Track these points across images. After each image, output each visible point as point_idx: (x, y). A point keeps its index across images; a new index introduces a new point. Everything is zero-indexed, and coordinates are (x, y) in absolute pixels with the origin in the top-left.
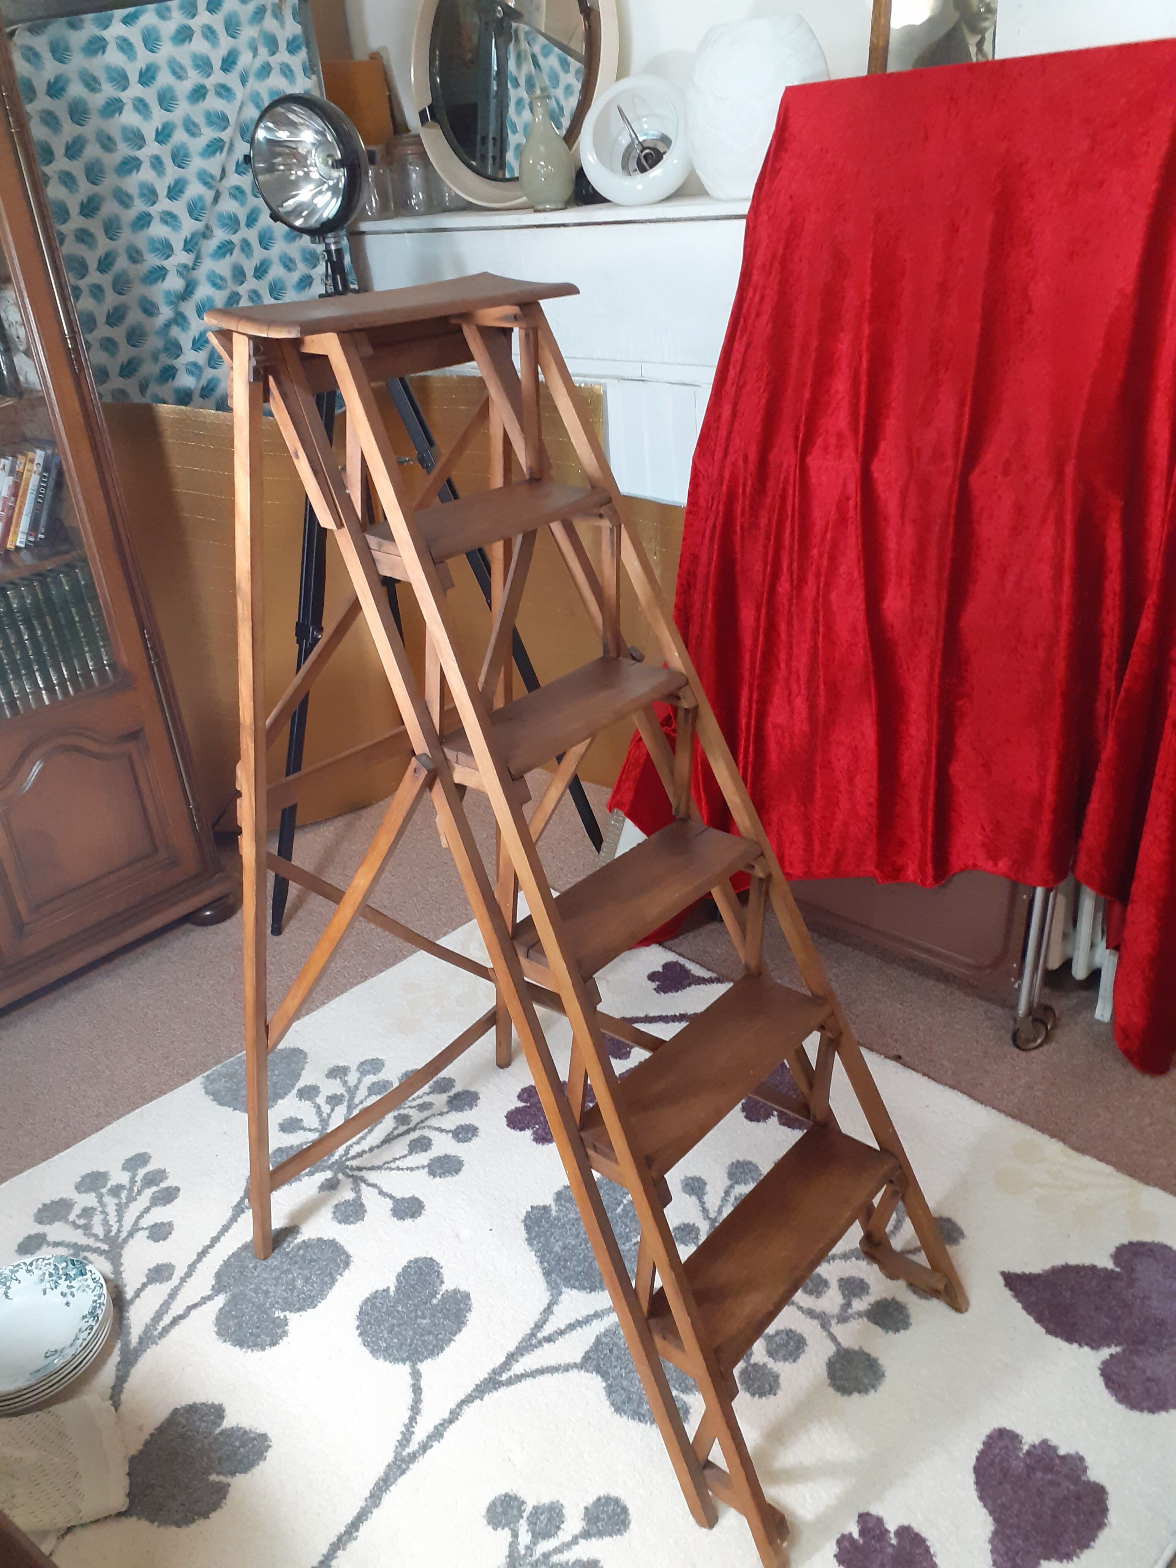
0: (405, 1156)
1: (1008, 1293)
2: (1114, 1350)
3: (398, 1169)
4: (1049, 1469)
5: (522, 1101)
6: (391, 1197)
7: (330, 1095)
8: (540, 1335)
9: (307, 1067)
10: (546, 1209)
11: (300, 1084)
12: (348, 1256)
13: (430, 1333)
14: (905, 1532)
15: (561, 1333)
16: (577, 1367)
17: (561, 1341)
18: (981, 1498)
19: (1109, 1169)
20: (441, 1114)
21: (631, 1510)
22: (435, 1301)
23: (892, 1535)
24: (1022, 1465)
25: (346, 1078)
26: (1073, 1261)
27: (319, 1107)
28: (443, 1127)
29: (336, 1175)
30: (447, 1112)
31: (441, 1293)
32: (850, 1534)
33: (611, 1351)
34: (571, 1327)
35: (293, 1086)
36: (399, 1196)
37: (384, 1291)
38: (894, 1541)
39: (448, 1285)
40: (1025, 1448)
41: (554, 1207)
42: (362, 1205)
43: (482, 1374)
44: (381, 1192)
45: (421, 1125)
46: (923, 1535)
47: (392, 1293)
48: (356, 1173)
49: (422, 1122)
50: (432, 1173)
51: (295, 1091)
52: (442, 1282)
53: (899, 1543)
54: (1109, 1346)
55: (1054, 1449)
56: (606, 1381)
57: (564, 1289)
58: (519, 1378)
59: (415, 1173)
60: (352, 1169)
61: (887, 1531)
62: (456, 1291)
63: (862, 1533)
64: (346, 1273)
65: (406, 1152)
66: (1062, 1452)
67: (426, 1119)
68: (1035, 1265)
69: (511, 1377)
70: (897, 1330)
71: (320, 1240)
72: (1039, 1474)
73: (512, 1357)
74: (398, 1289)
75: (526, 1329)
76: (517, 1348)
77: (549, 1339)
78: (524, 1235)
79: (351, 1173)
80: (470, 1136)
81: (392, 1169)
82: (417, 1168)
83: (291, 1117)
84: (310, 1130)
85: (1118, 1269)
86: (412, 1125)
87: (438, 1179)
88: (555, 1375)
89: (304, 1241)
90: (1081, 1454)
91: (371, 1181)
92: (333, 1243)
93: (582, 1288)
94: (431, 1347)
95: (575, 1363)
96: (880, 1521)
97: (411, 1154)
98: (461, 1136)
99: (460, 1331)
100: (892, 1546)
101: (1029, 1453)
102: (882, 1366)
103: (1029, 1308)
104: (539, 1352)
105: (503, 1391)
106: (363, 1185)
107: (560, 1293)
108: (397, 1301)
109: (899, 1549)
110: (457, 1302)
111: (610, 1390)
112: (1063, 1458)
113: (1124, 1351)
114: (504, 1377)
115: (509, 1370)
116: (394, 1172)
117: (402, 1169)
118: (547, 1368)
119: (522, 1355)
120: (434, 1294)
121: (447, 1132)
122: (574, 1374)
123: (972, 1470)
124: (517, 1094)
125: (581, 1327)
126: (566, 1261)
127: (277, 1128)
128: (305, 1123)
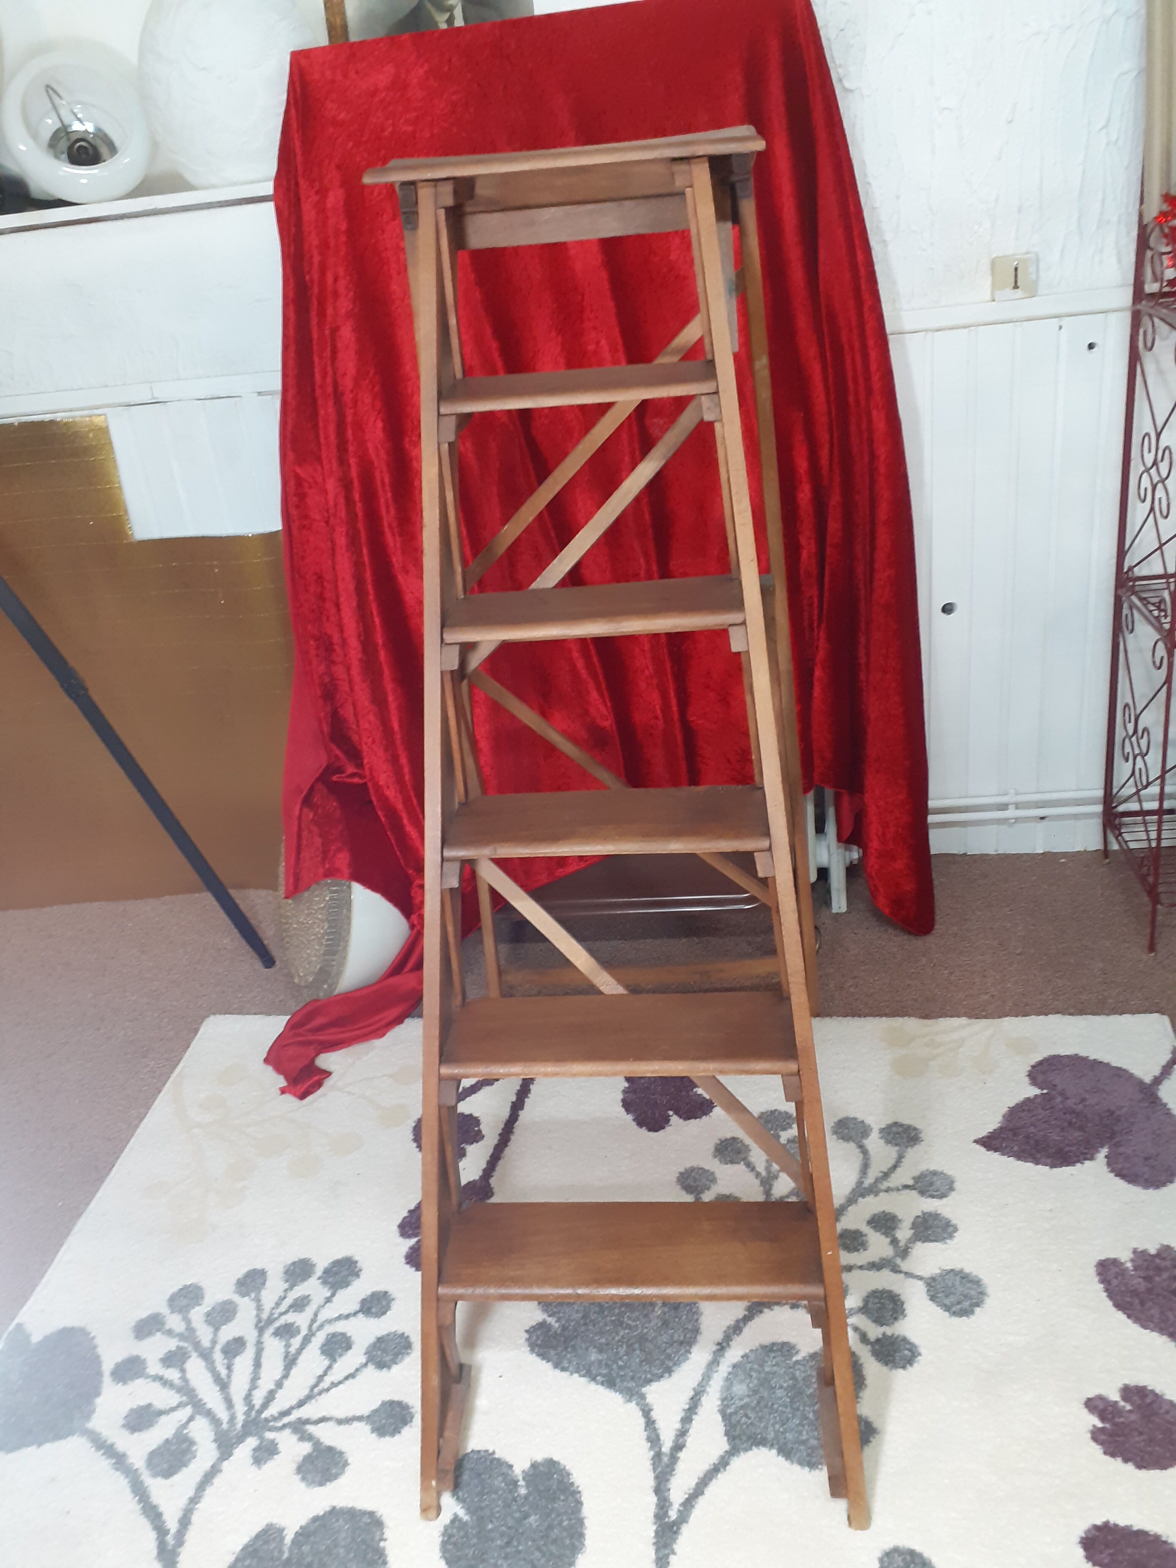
0: (330, 1367)
1: (996, 1156)
2: (1104, 1151)
3: (334, 1385)
4: (1159, 1270)
5: (410, 1237)
6: (360, 1419)
7: (161, 1356)
8: (666, 1447)
9: (97, 1341)
10: (542, 1325)
11: (108, 1366)
12: (371, 1514)
13: (550, 1527)
14: (1128, 1392)
15: (682, 1433)
16: (733, 1455)
17: (690, 1440)
18: (1145, 1327)
19: (964, 1020)
20: (328, 1300)
21: (918, 1548)
22: (523, 1491)
23: (1122, 1403)
24: (1141, 1280)
25: (167, 1327)
26: (1012, 1105)
27: (159, 1378)
28: (346, 1312)
29: (262, 1438)
30: (333, 1295)
31: (521, 1478)
32: (1094, 1426)
33: (746, 1416)
34: (687, 1418)
35: (99, 1374)
36: (365, 1411)
37: (453, 1521)
38: (1128, 1407)
39: (520, 1466)
40: (1129, 1265)
41: (551, 1320)
42: (330, 1449)
43: (650, 1530)
44: (340, 1422)
45: (315, 1325)
46: (1141, 1384)
47: (466, 1518)
48: (286, 1420)
49: (313, 1321)
50: (382, 1365)
51: (107, 1379)
52: (511, 1466)
53: (1132, 1405)
54: (1098, 1152)
55: (1144, 1252)
56: (772, 1446)
57: (644, 1390)
58: (688, 1505)
59: (360, 1377)
60: (275, 1419)
61: (1116, 1402)
62: (534, 1466)
63: (1103, 1419)
64: (388, 1533)
65: (327, 1362)
66: (1153, 1251)
67: (316, 1315)
68: (992, 1122)
69: (679, 1511)
70: (951, 1237)
71: (316, 1519)
72: (1157, 1279)
73: (661, 1489)
74: (469, 1511)
75: (645, 1453)
76: (656, 1478)
77: (678, 1447)
78: (549, 1366)
79: (280, 1424)
80: (384, 1303)
81: (328, 1390)
82: (357, 1370)
83: (132, 1410)
84: (173, 1409)
85: (1045, 1091)
86: (304, 1332)
87: (395, 1369)
88: (719, 1476)
89: (297, 1534)
90: (1165, 1243)
91: (315, 1416)
92: (334, 1512)
93: (660, 1377)
94: (568, 1542)
95: (726, 1452)
96: (1101, 1398)
97: (335, 1361)
98: (373, 1310)
99: (581, 1503)
100: (1130, 1411)
101: (1136, 1268)
102: (971, 1273)
103: (1020, 1155)
104: (680, 1467)
105: (685, 1529)
106: (310, 1428)
107: (643, 1397)
108: (481, 1521)
109: (1138, 1408)
110: (549, 1475)
111: (786, 1452)
112: (1158, 1255)
113: (1110, 1148)
114: (673, 1515)
115: (671, 1504)
116: (333, 1391)
117: (340, 1383)
118: (705, 1475)
119: (668, 1480)
120: (515, 1483)
121: (355, 1314)
122: (736, 1463)
123: (1114, 1309)
124: (398, 1235)
125: (696, 1414)
126: (616, 1362)
127: (125, 1433)
128: (159, 1405)
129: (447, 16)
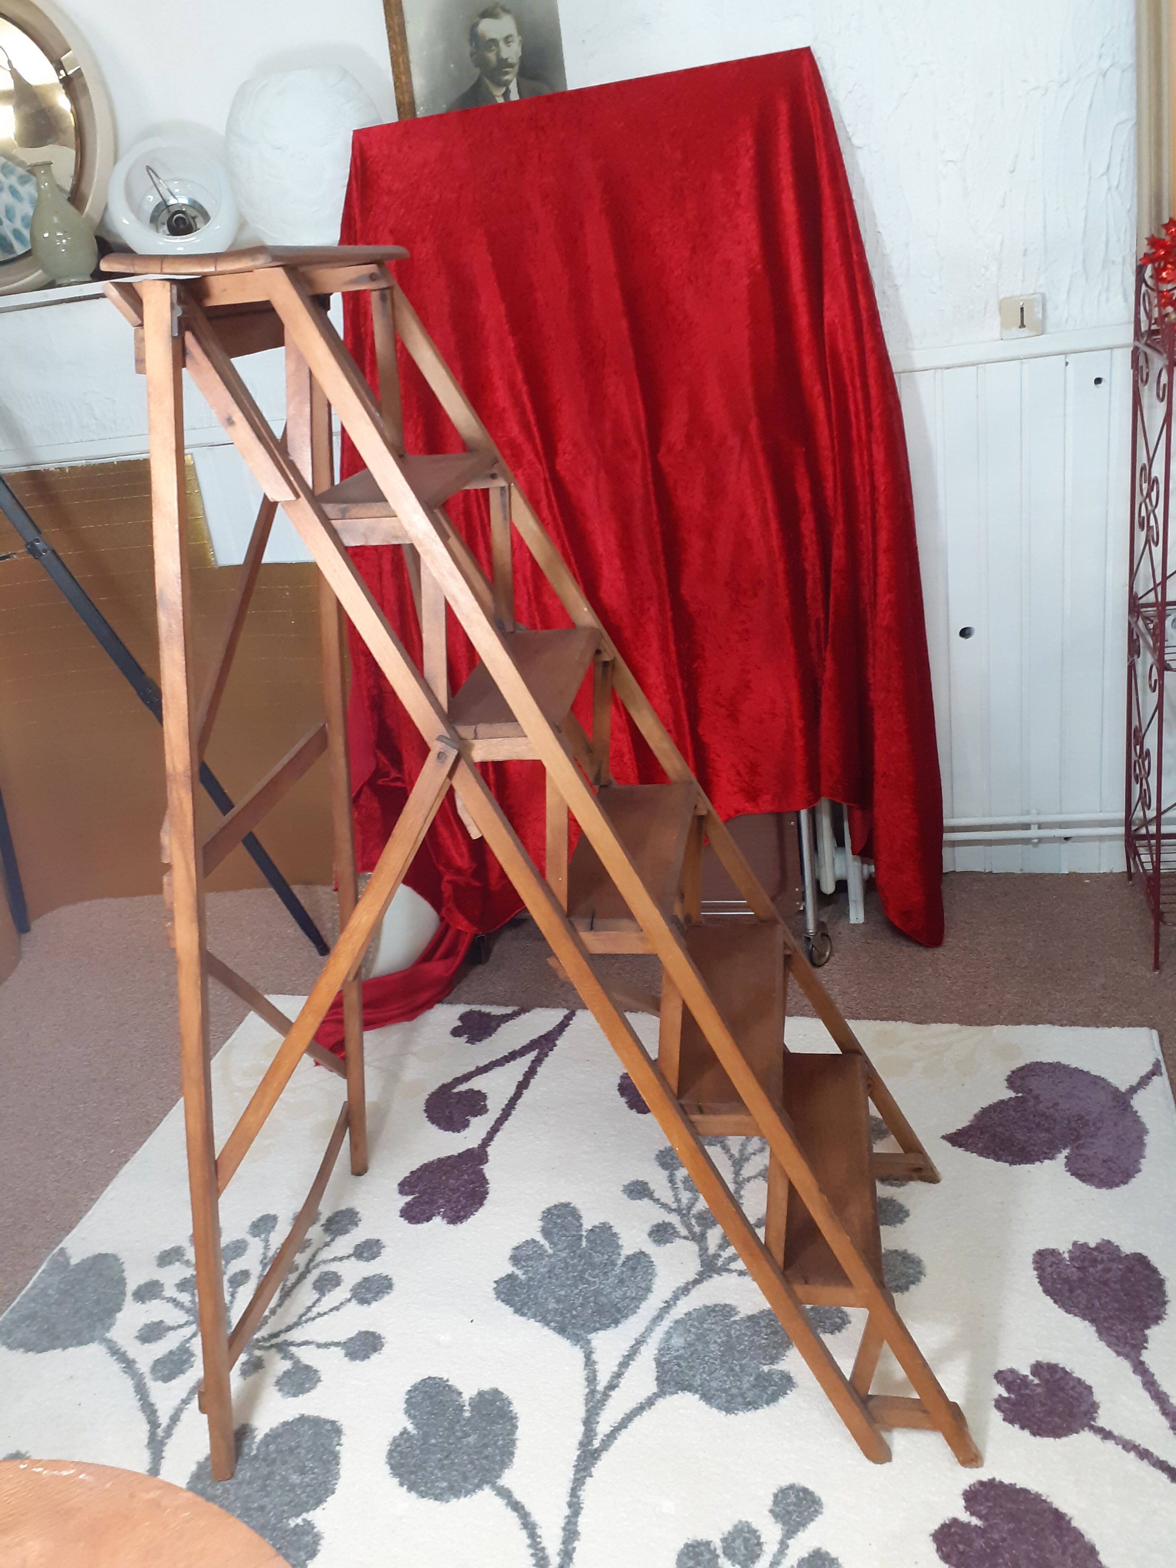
0: (318, 1300)
1: (960, 1151)
2: (1066, 1152)
3: (320, 1315)
4: (1095, 1262)
5: (407, 1194)
6: (337, 1344)
7: (177, 1282)
8: (600, 1388)
9: (125, 1266)
10: (511, 1277)
11: (131, 1286)
12: (333, 1423)
13: (486, 1446)
14: (1038, 1368)
15: (618, 1375)
16: (660, 1396)
17: (623, 1382)
18: (1068, 1312)
19: (956, 1026)
20: (327, 1244)
21: (811, 1487)
22: (467, 1414)
23: (1031, 1377)
24: (1074, 1270)
25: (186, 1258)
26: (985, 1105)
27: (174, 1301)
28: (340, 1255)
29: (250, 1354)
30: (333, 1240)
31: (467, 1404)
32: (1000, 1395)
33: (679, 1365)
34: (624, 1364)
35: (123, 1293)
36: (343, 1339)
37: (402, 1434)
38: (1036, 1381)
39: (468, 1393)
40: (1066, 1255)
41: (519, 1273)
42: (308, 1368)
43: (573, 1454)
44: (319, 1346)
45: (312, 1264)
46: (1053, 1362)
47: (414, 1432)
48: (274, 1341)
49: (311, 1260)
50: (363, 1301)
51: (129, 1298)
52: (460, 1393)
53: (1040, 1379)
54: (1060, 1152)
55: (1085, 1245)
56: (696, 1392)
57: (590, 1337)
58: (611, 1436)
59: (343, 1310)
60: (264, 1339)
61: (1027, 1376)
62: (481, 1394)
63: (1008, 1389)
64: (344, 1440)
65: (317, 1296)
66: (1092, 1245)
67: (314, 1256)
68: (962, 1121)
69: (603, 1440)
70: (901, 1221)
71: (285, 1424)
72: (1091, 1270)
73: (589, 1423)
74: (417, 1426)
75: (582, 1390)
76: (587, 1411)
77: (612, 1387)
78: (509, 1310)
79: (268, 1344)
80: (375, 1249)
81: (314, 1319)
82: (342, 1304)
83: (146, 1325)
84: (180, 1326)
85: (1020, 1095)
86: (301, 1269)
87: (374, 1304)
88: (644, 1413)
89: (267, 1435)
90: (1106, 1239)
91: (299, 1340)
92: (302, 1419)
93: (606, 1327)
94: (498, 1458)
95: (654, 1393)
96: (1012, 1371)
97: (324, 1295)
98: (365, 1255)
99: (517, 1427)
100: (1037, 1385)
101: (1072, 1259)
102: (914, 1254)
103: (984, 1152)
104: (610, 1403)
105: (605, 1456)
106: (293, 1349)
107: (588, 1342)
108: (425, 1437)
109: (1046, 1383)
110: (492, 1403)
111: (707, 1397)
112: (1097, 1248)
113: (1072, 1150)
114: (596, 1444)
115: (596, 1435)
116: (318, 1320)
117: (325, 1313)
118: (631, 1412)
119: (597, 1414)
120: (461, 1408)
121: (348, 1257)
122: (661, 1403)
123: (1044, 1295)
124: (397, 1192)
125: (633, 1360)
126: (570, 1311)
127: (138, 1343)
128: (169, 1322)
129: (504, 89)
